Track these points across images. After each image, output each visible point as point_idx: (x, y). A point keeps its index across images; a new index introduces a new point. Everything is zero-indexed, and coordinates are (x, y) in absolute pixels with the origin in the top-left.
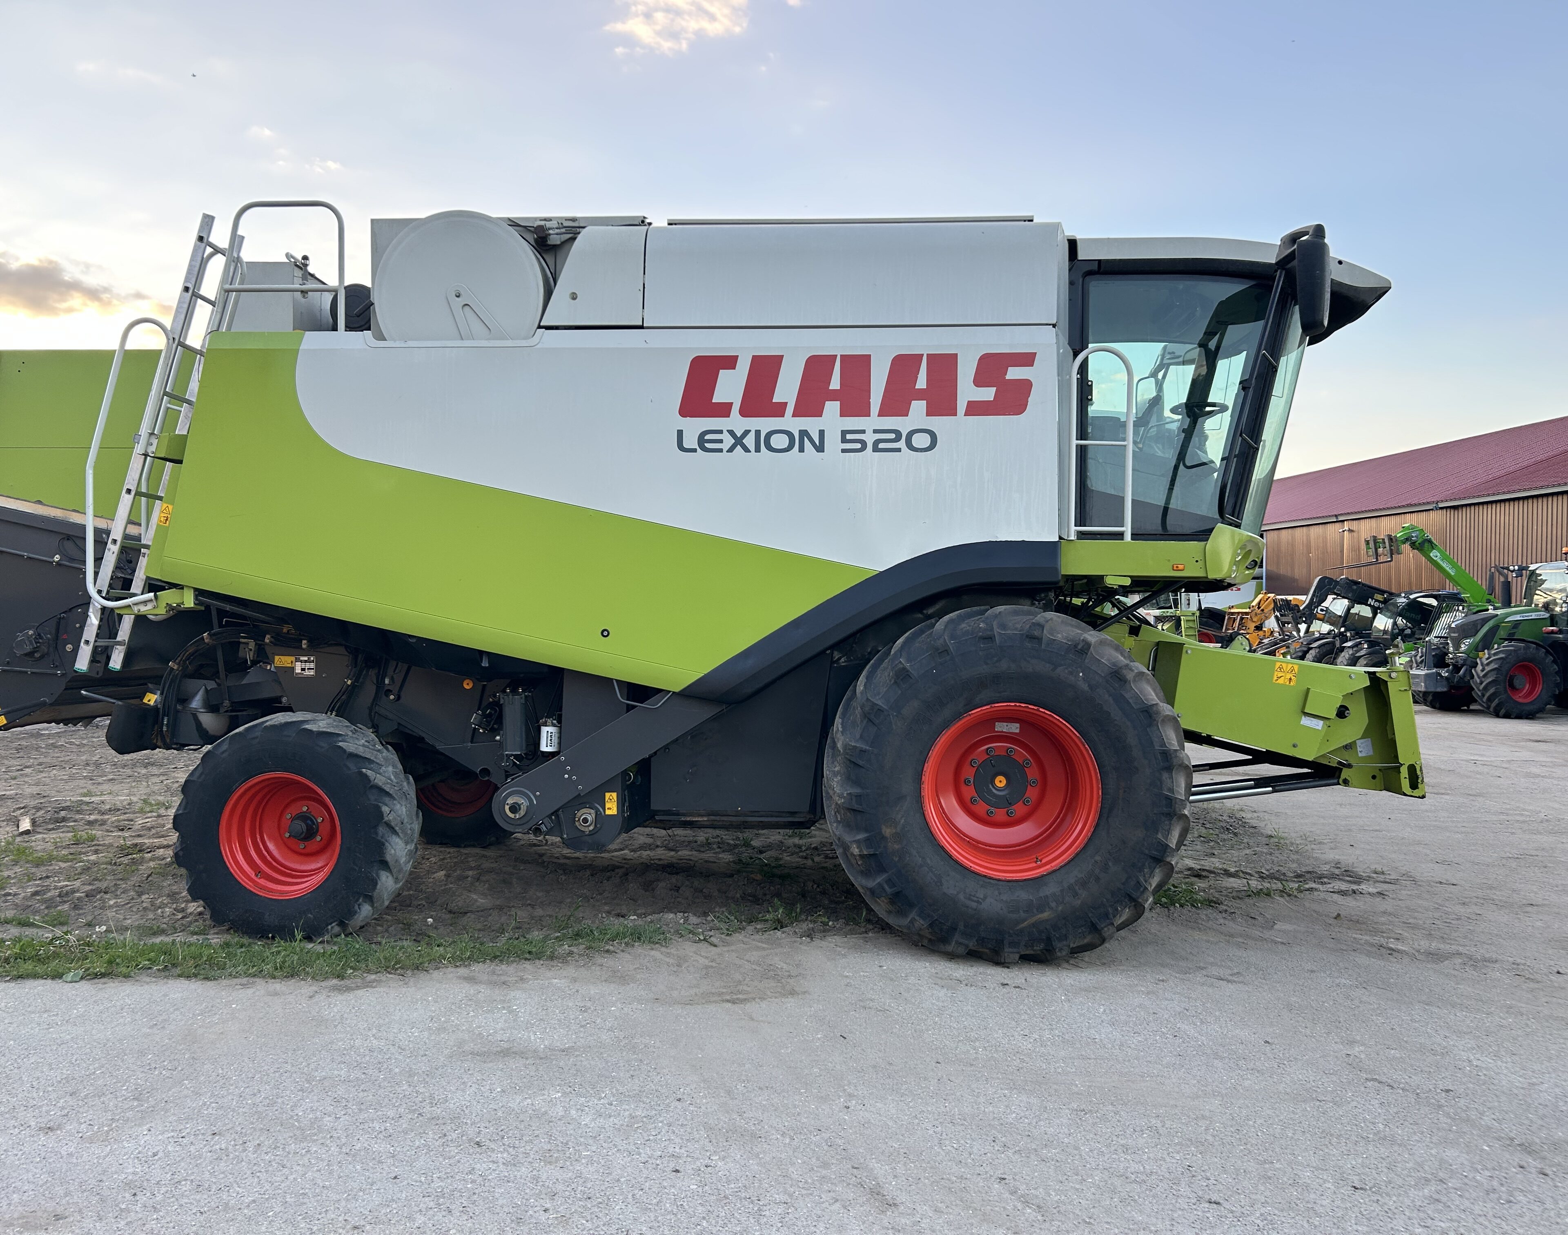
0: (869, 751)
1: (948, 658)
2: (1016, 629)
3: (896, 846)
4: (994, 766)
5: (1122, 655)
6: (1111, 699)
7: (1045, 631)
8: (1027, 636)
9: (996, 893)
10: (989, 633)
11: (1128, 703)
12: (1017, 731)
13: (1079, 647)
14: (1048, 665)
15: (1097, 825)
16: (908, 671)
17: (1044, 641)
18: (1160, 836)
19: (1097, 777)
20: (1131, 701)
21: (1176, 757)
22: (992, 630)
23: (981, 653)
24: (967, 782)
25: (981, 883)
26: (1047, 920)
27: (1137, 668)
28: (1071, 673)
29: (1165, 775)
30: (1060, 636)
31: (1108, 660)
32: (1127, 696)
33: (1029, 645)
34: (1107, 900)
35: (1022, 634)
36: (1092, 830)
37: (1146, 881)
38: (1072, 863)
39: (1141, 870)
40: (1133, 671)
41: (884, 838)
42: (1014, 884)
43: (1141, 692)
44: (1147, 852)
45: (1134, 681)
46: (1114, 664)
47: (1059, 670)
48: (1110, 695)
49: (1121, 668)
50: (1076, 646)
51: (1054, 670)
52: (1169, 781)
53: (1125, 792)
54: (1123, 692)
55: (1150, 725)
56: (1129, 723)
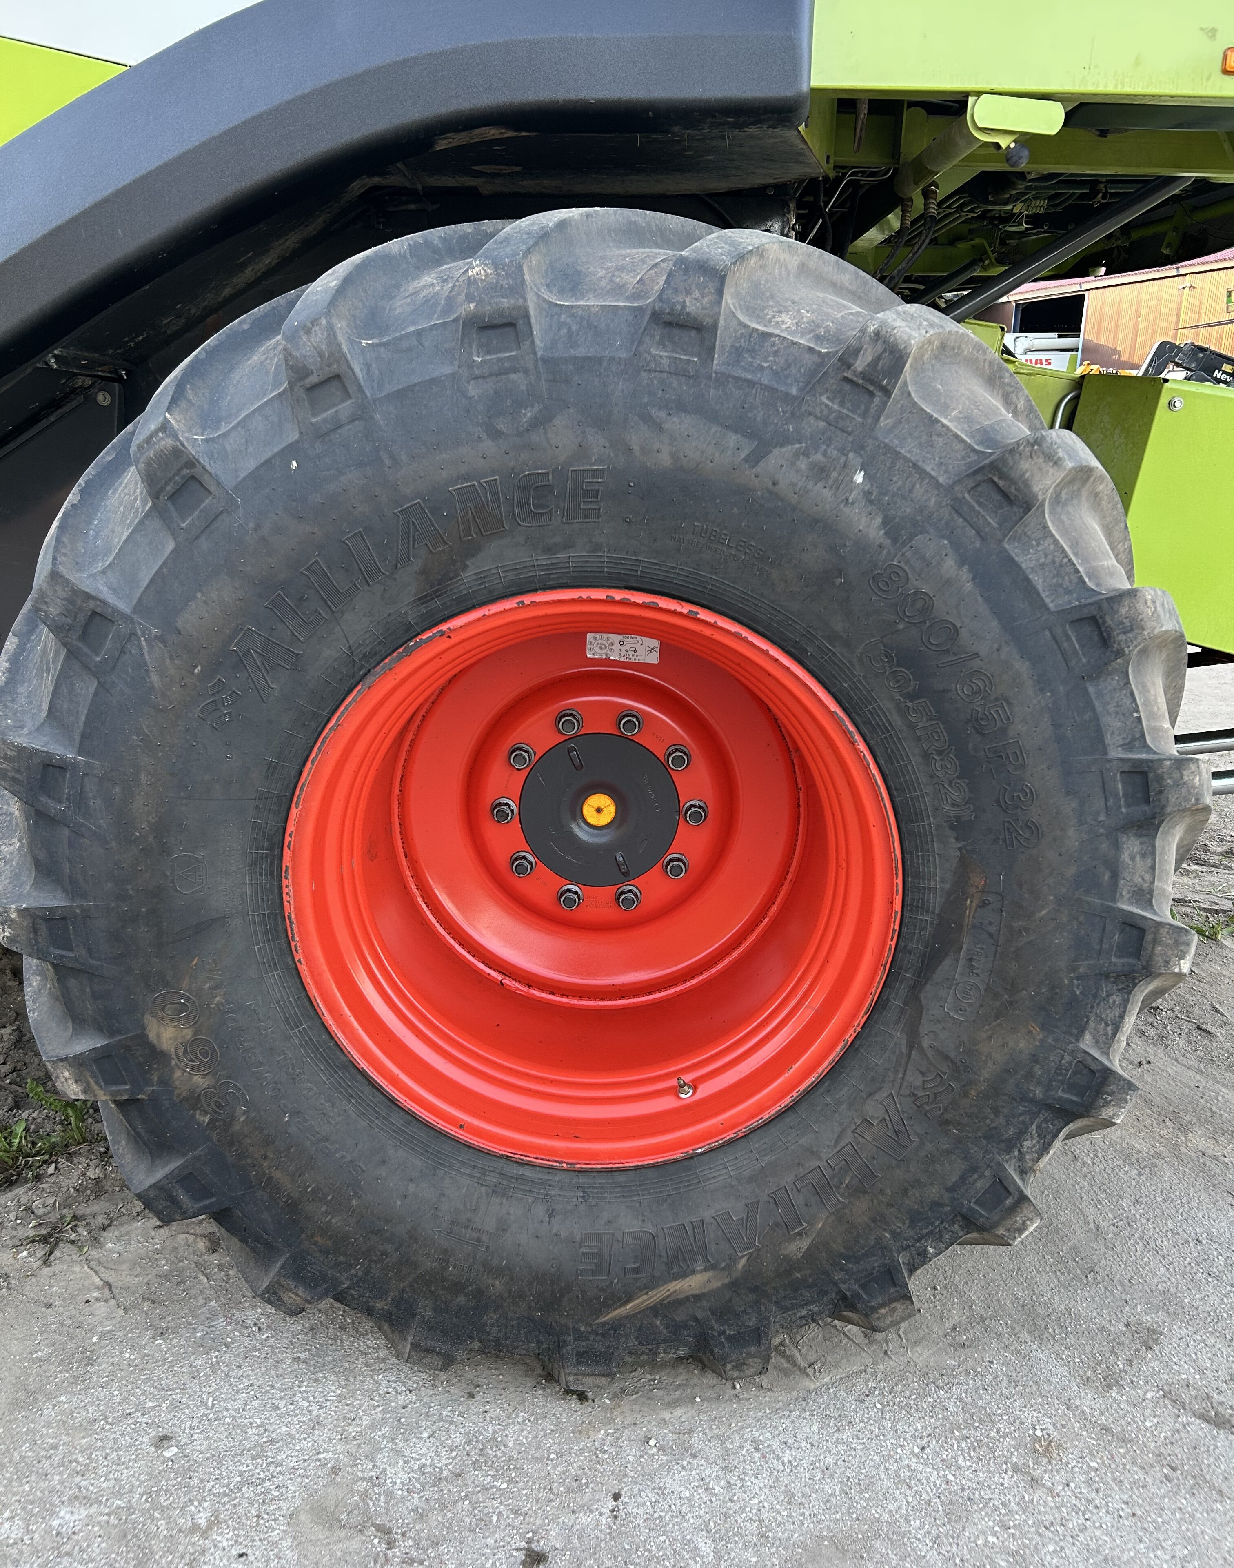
0: (75, 766)
1: (345, 408)
2: (618, 290)
3: (200, 1081)
4: (578, 768)
5: (1008, 402)
6: (965, 574)
7: (729, 299)
8: (655, 316)
9: (540, 1210)
10: (505, 303)
11: (1030, 590)
12: (653, 659)
13: (860, 364)
14: (732, 439)
15: (879, 1006)
16: (191, 463)
17: (723, 339)
18: (1087, 1043)
19: (890, 852)
20: (1038, 580)
21: (1178, 784)
22: (518, 288)
23: (473, 390)
24: (499, 811)
25: (492, 1179)
26: (698, 1298)
27: (1072, 453)
28: (821, 472)
29: (1131, 846)
30: (787, 320)
31: (968, 419)
32: (1026, 560)
33: (662, 355)
34: (895, 1235)
35: (640, 309)
36: (861, 1019)
37: (1023, 1172)
38: (790, 1119)
39: (1011, 1144)
40: (1057, 462)
41: (157, 1055)
42: (600, 1180)
43: (1075, 545)
44: (1039, 1093)
45: (1057, 500)
46: (987, 436)
47: (778, 457)
48: (962, 561)
49: (1012, 450)
50: (845, 362)
51: (755, 458)
52: (1140, 864)
53: (984, 904)
54: (1012, 549)
55: (1098, 671)
56: (1022, 667)
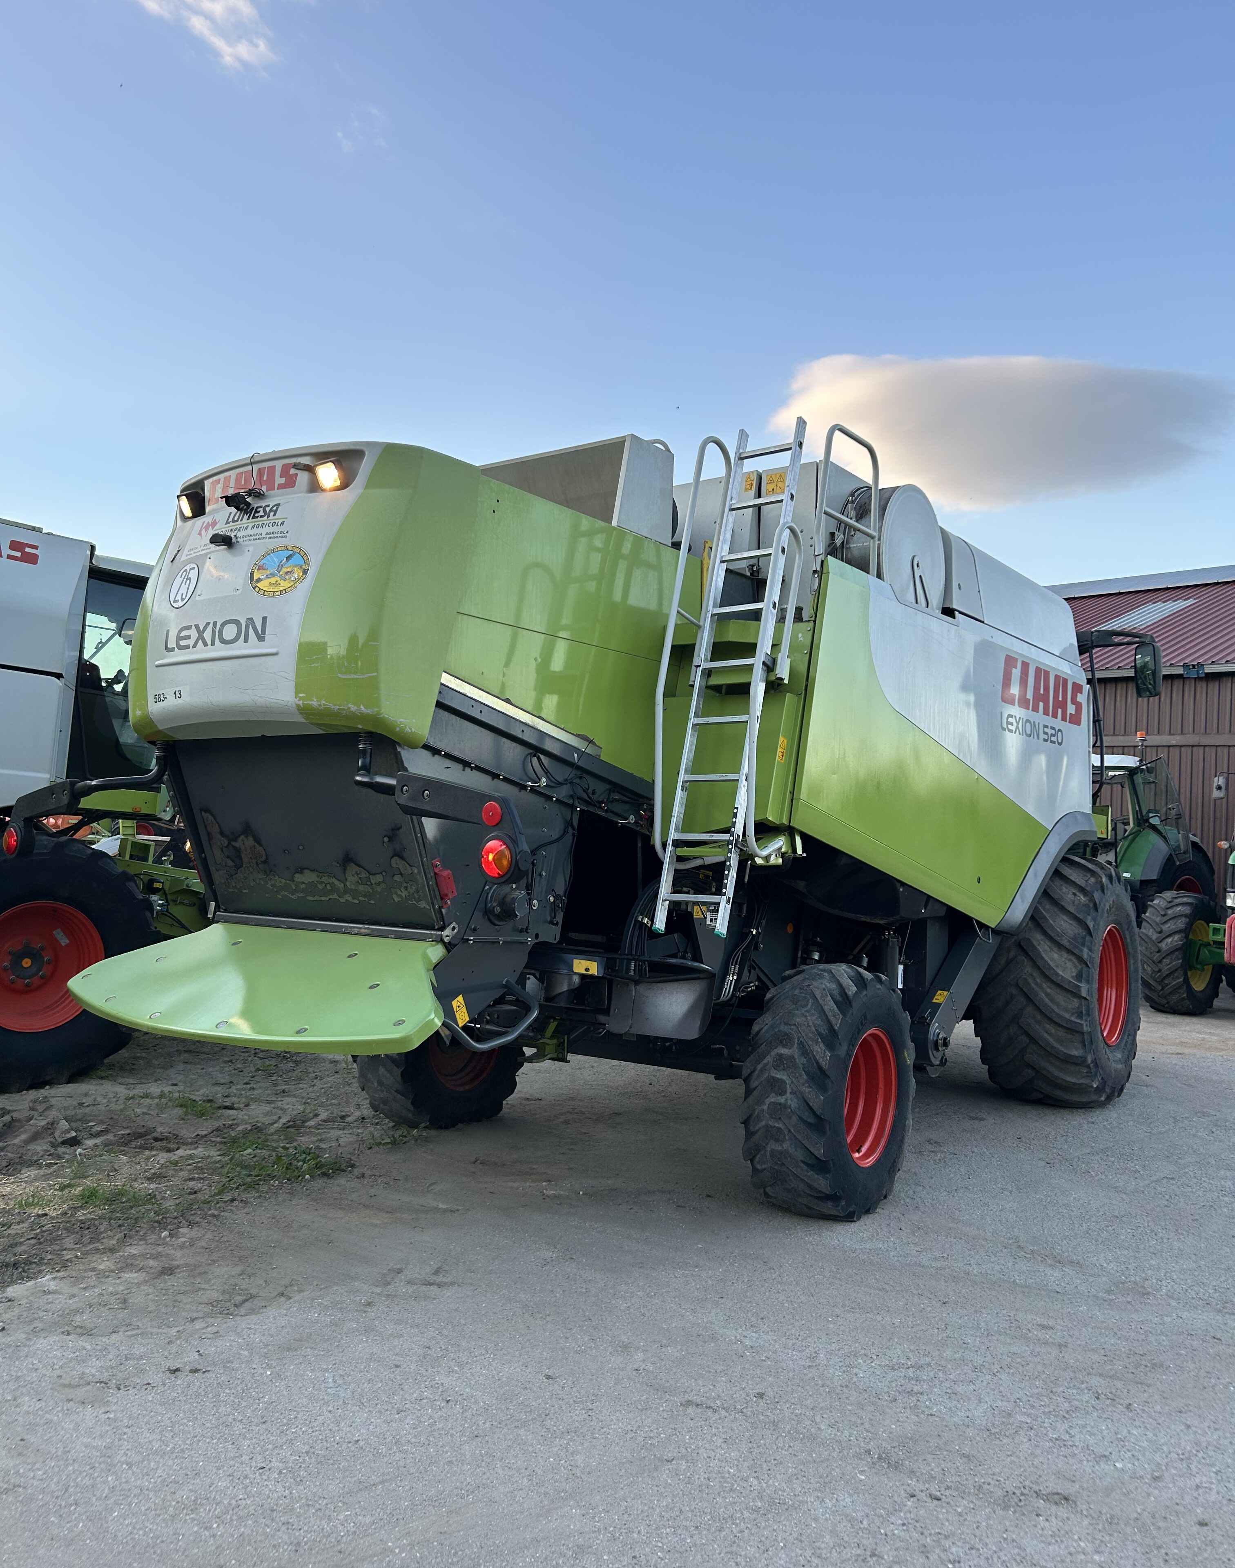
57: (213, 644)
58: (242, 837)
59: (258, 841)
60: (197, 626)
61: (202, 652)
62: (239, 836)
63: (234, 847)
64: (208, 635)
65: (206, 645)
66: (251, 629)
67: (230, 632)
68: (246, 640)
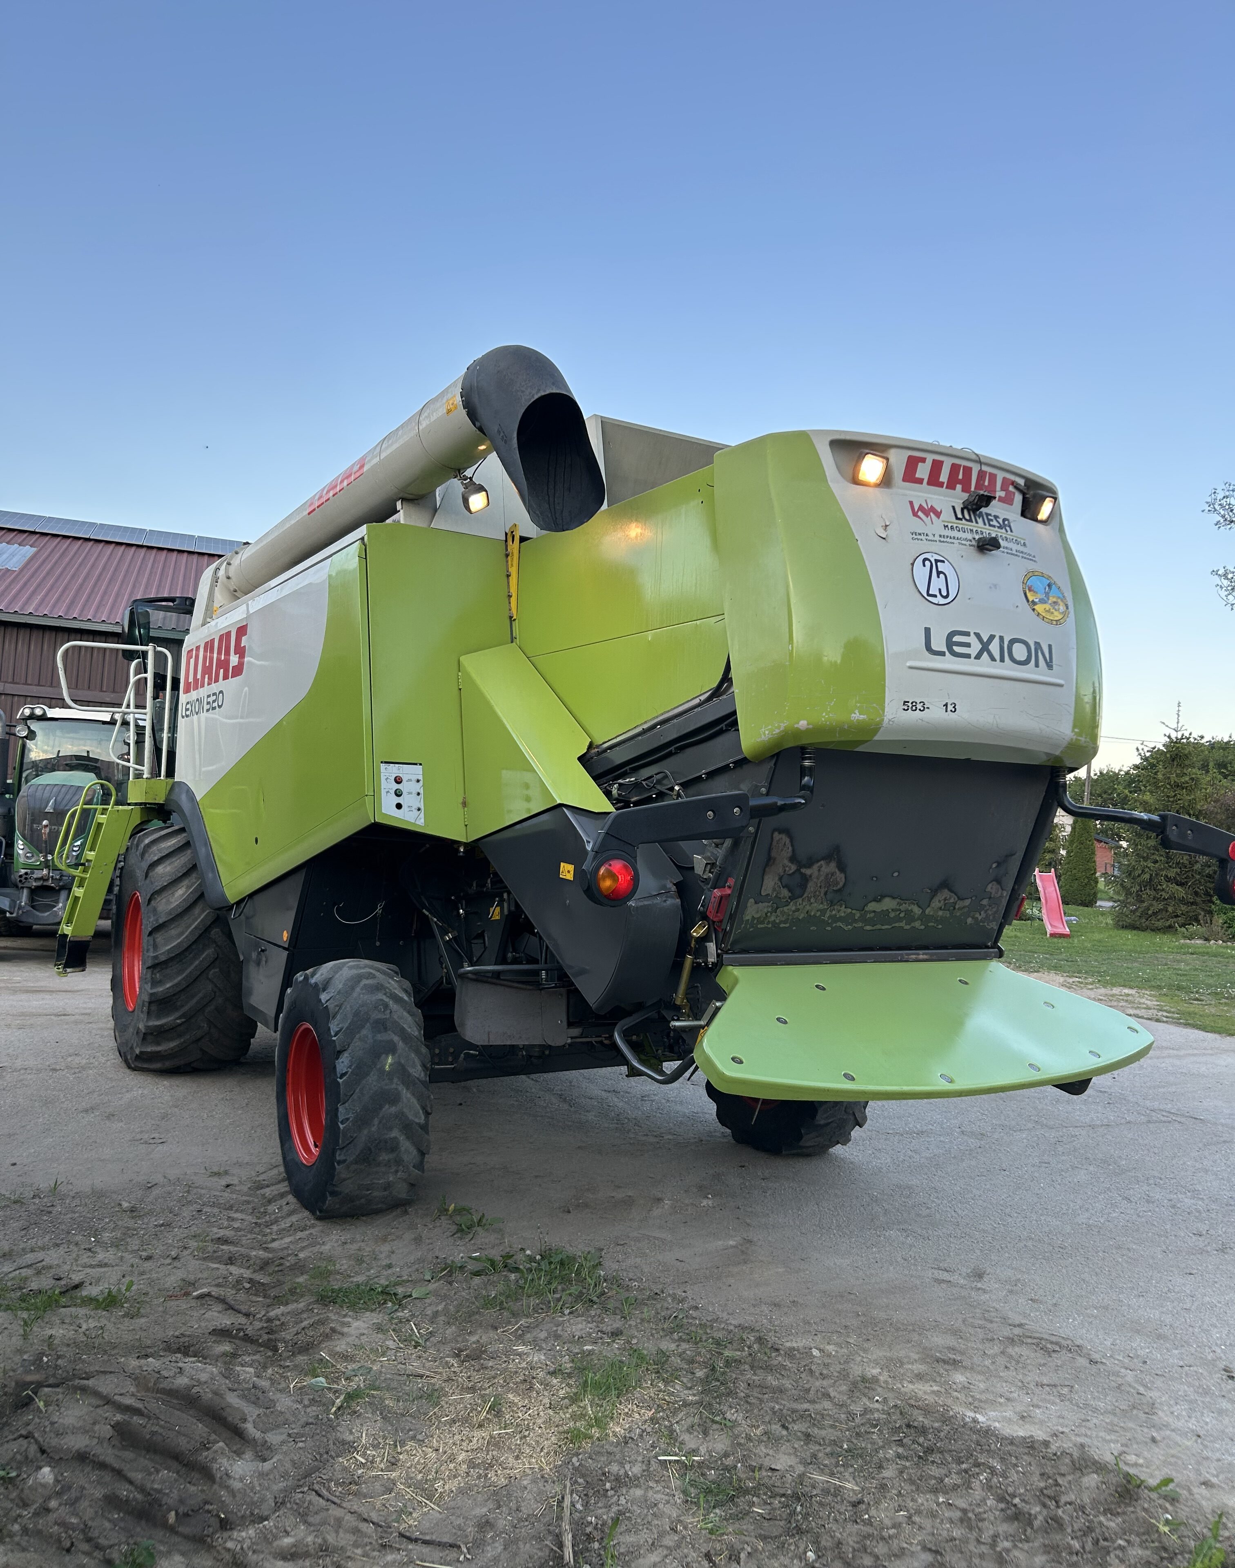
57: (1002, 660)
58: (822, 862)
59: (842, 868)
60: (978, 635)
61: (984, 666)
62: (818, 861)
63: (801, 873)
64: (994, 647)
65: (993, 659)
66: (1040, 654)
67: (1020, 652)
68: (1037, 665)
